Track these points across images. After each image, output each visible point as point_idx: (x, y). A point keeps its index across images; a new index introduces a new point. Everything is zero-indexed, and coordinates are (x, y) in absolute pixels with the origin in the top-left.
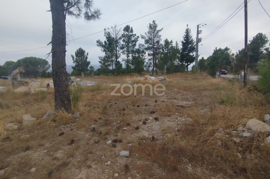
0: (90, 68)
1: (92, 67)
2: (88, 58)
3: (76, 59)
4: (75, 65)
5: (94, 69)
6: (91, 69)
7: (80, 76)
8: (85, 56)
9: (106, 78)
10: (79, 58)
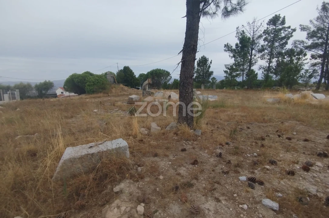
0: (211, 79)
1: (214, 78)
2: (211, 67)
3: (197, 69)
5: (217, 81)
6: (212, 81)
7: (200, 89)
8: (207, 65)
9: (232, 93)
10: (200, 67)
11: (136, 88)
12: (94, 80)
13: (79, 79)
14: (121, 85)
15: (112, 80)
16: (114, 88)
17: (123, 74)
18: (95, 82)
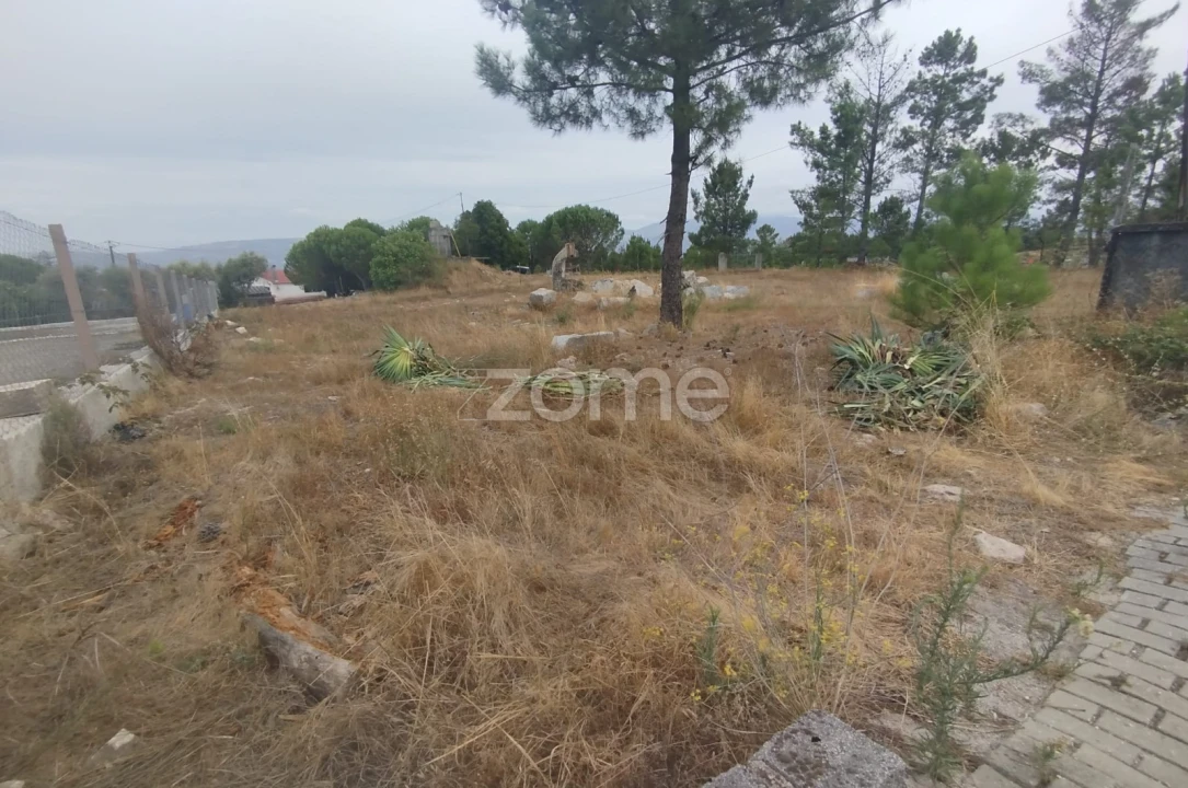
0: (758, 232)
1: (766, 230)
2: (749, 198)
3: (707, 204)
4: (699, 229)
5: (777, 240)
6: (761, 237)
7: (713, 270)
8: (739, 189)
10: (716, 199)
11: (516, 270)
12: (396, 249)
13: (342, 246)
14: (475, 263)
15: (447, 246)
16: (455, 272)
17: (477, 226)
18: (400, 255)
